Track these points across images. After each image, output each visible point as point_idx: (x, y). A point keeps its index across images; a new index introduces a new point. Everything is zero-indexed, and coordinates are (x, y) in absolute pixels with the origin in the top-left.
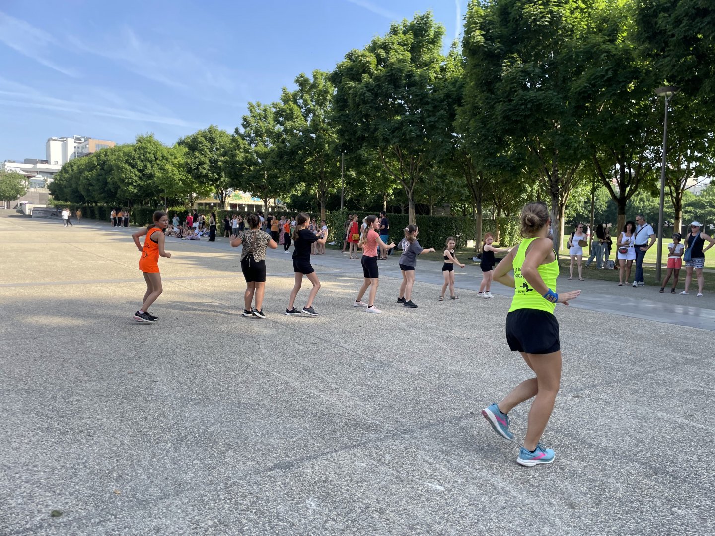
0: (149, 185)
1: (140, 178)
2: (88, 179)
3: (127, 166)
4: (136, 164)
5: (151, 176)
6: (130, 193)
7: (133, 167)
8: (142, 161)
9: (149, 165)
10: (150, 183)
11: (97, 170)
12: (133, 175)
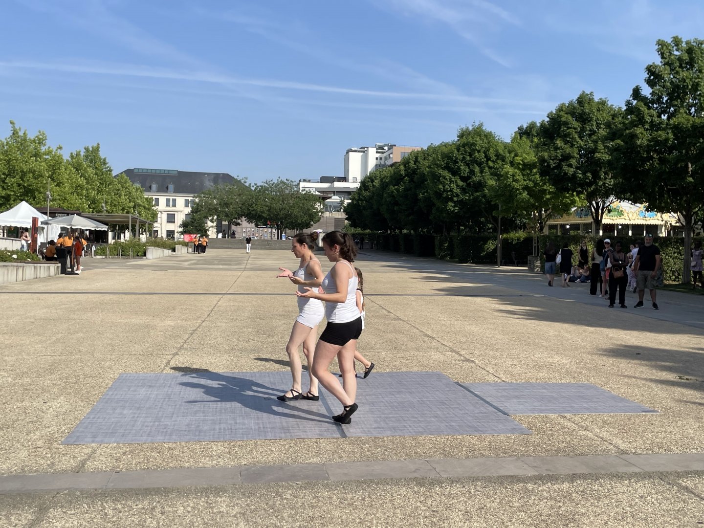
0: (476, 199)
1: (464, 190)
2: (393, 196)
3: (446, 173)
4: (459, 168)
5: (480, 186)
6: (450, 213)
7: (455, 173)
8: (468, 165)
9: (477, 169)
10: (478, 196)
11: (404, 183)
12: (455, 185)
